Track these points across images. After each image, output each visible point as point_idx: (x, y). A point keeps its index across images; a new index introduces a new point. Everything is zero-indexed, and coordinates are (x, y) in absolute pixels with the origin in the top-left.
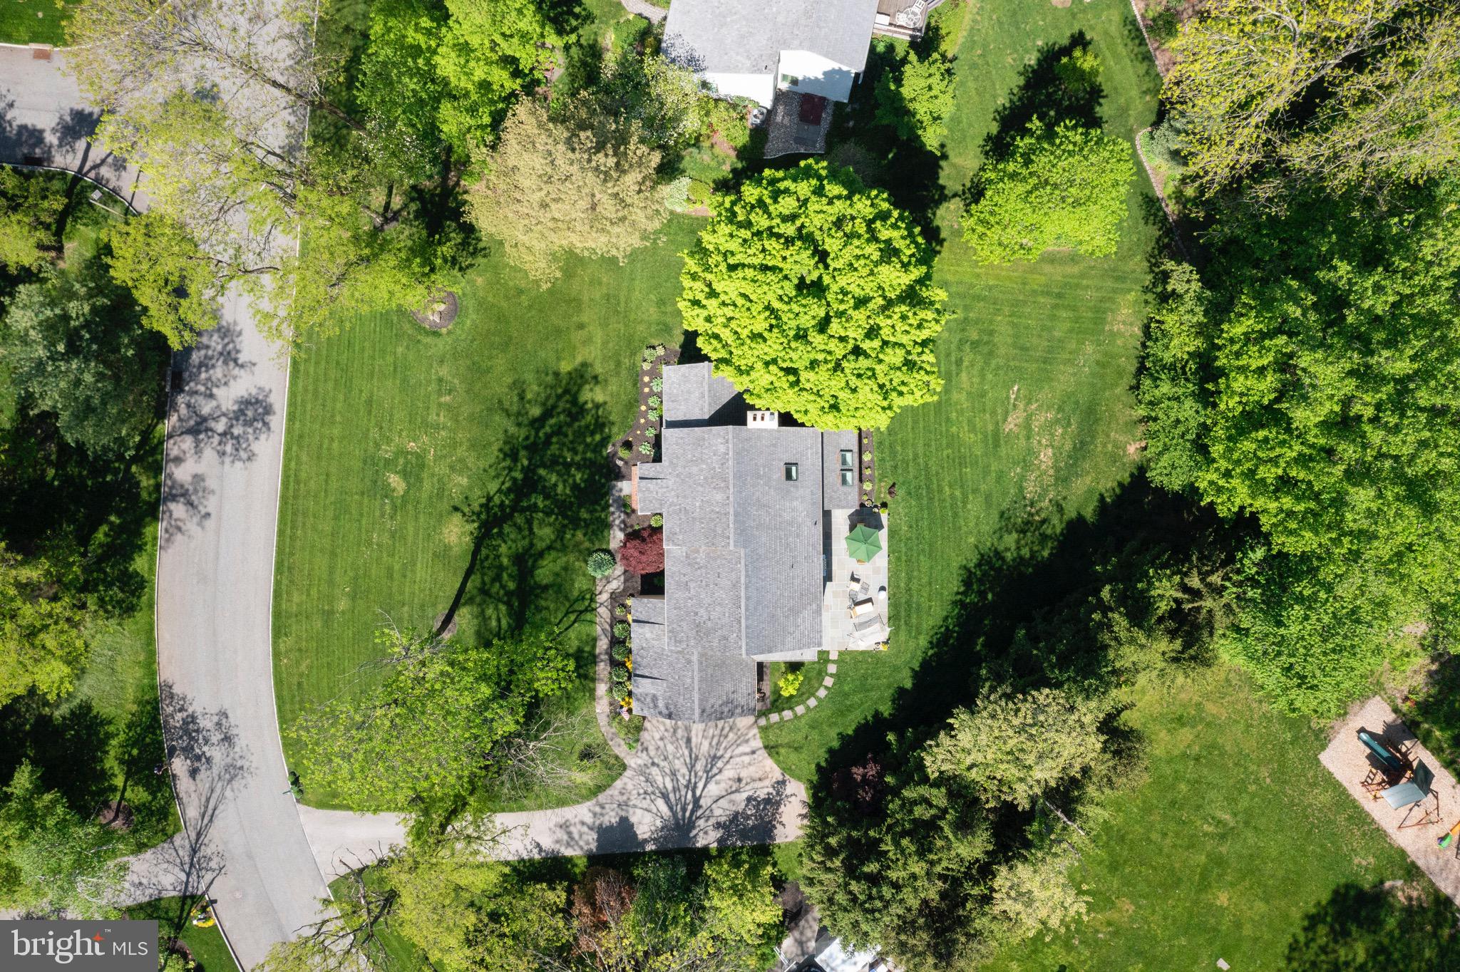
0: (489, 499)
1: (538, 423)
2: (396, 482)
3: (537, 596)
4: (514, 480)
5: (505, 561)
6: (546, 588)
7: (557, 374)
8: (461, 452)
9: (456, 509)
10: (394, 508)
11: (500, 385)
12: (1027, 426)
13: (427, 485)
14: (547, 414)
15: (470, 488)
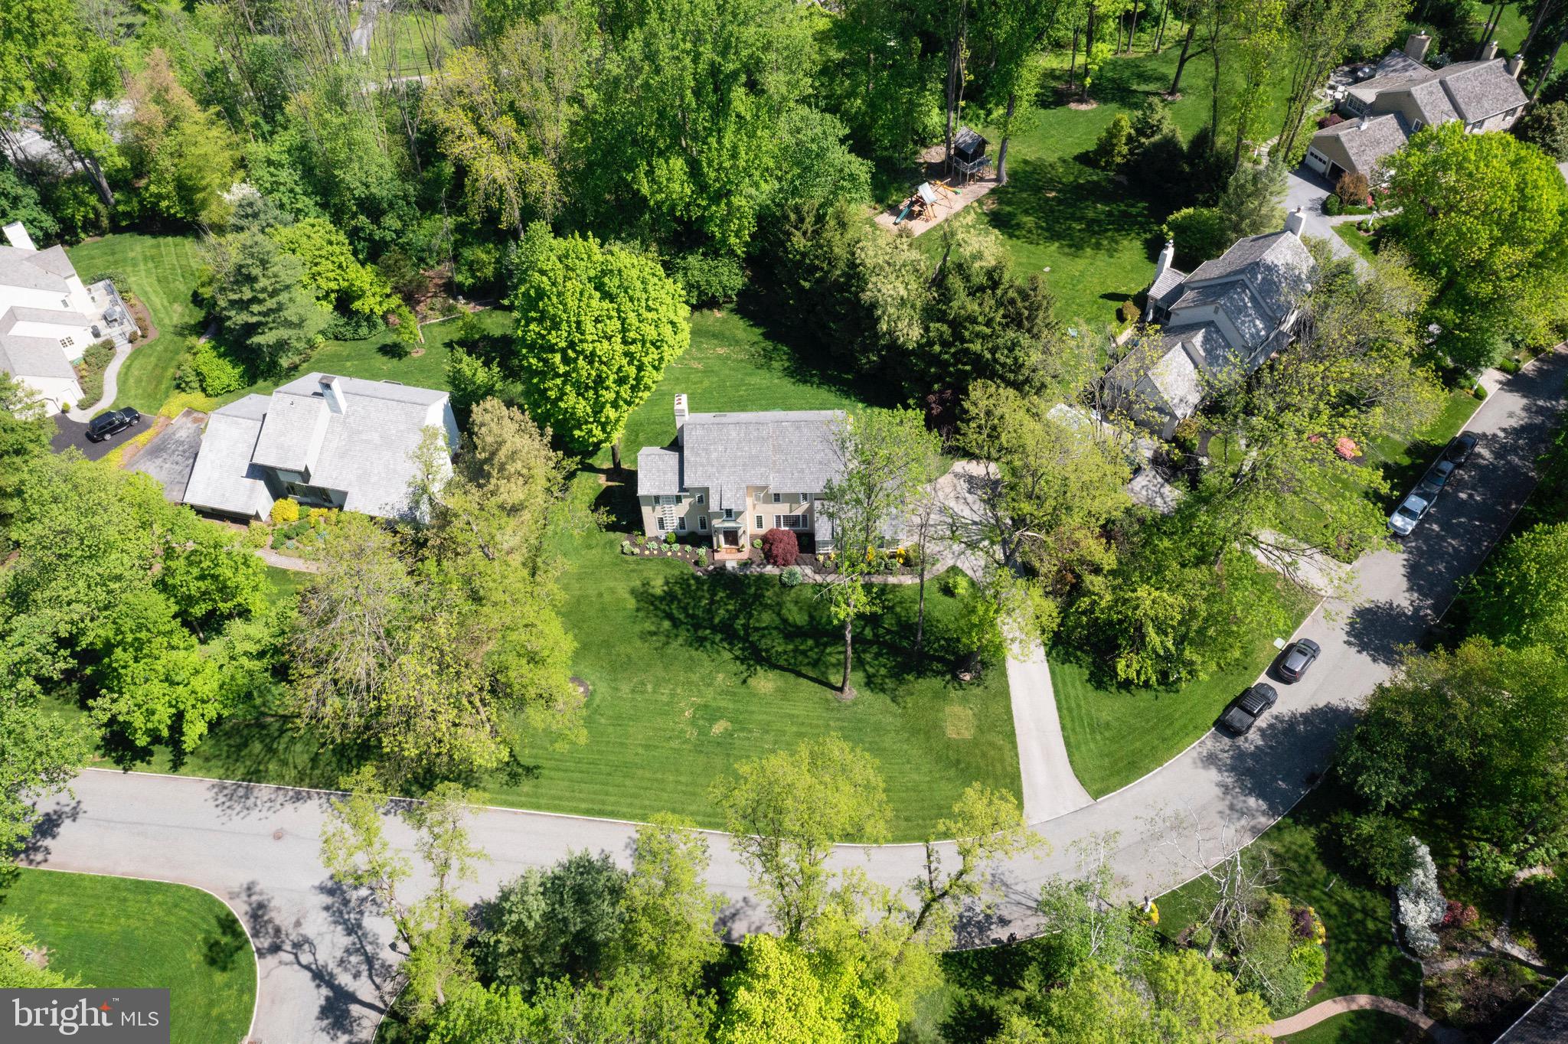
0: (737, 658)
1: (676, 623)
2: (719, 728)
3: (819, 623)
4: (722, 640)
5: (791, 647)
6: (811, 617)
7: (638, 610)
8: (695, 677)
9: (744, 682)
10: (742, 730)
11: (640, 649)
12: (700, 360)
13: (723, 704)
14: (669, 616)
15: (727, 672)
